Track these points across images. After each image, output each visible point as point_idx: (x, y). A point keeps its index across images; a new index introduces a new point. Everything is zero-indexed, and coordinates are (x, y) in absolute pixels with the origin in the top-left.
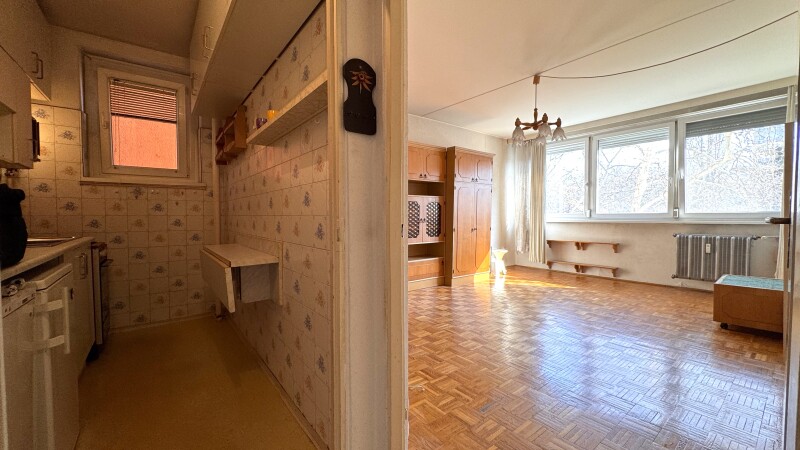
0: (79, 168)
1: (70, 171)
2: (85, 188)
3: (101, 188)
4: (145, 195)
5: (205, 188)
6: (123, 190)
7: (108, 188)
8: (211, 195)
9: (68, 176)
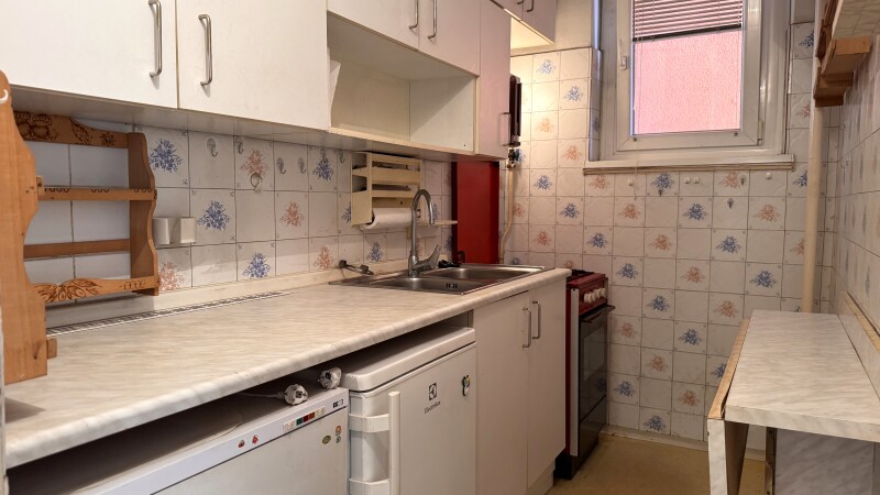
0: (583, 147)
1: (573, 153)
2: (591, 179)
3: (610, 178)
4: (674, 189)
5: (792, 166)
6: (641, 179)
7: (620, 178)
8: (804, 180)
9: (570, 162)
